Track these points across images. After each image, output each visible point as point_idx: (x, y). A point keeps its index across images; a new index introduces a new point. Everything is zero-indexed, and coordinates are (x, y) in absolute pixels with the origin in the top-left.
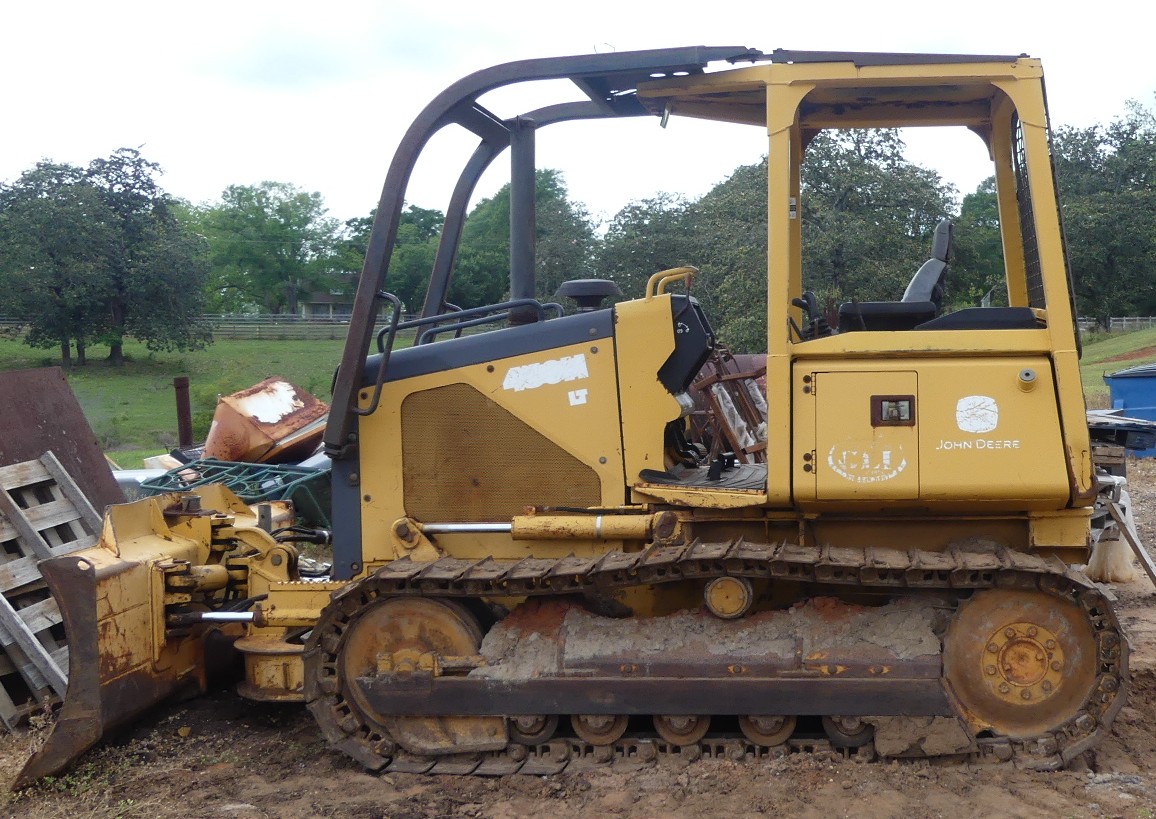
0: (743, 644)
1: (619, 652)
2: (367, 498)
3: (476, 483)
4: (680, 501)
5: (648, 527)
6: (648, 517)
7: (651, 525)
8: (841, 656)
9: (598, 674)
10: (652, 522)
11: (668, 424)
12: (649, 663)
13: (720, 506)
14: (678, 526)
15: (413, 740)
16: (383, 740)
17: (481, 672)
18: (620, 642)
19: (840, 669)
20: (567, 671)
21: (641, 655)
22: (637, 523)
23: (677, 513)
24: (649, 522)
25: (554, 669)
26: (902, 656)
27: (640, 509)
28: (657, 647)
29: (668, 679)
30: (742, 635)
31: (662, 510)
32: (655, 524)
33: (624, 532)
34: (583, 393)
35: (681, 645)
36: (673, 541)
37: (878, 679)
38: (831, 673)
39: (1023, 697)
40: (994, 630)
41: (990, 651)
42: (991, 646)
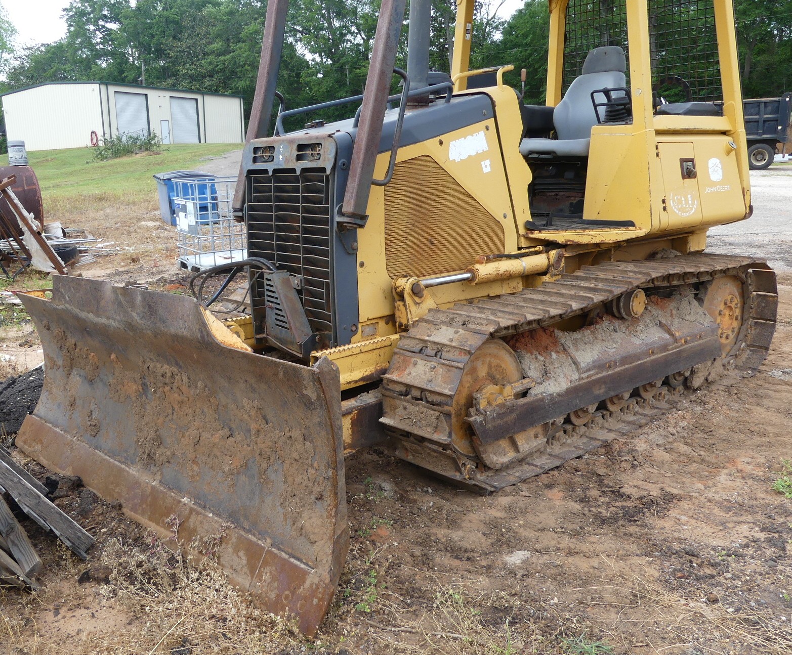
0: (646, 334)
2: (362, 265)
3: (432, 243)
4: (570, 241)
5: (547, 263)
6: (545, 256)
7: (549, 261)
8: (685, 331)
9: (597, 373)
10: (549, 259)
11: (529, 185)
12: (618, 358)
15: (495, 458)
16: (469, 466)
17: (537, 391)
18: (595, 348)
19: (688, 339)
20: (584, 375)
22: (539, 261)
23: (564, 250)
24: (546, 260)
25: (576, 376)
26: (705, 325)
30: (641, 328)
31: (555, 249)
32: (552, 260)
34: (488, 162)
37: (701, 342)
38: (686, 342)
39: (727, 338)
40: (721, 301)
41: (720, 314)
42: (720, 311)
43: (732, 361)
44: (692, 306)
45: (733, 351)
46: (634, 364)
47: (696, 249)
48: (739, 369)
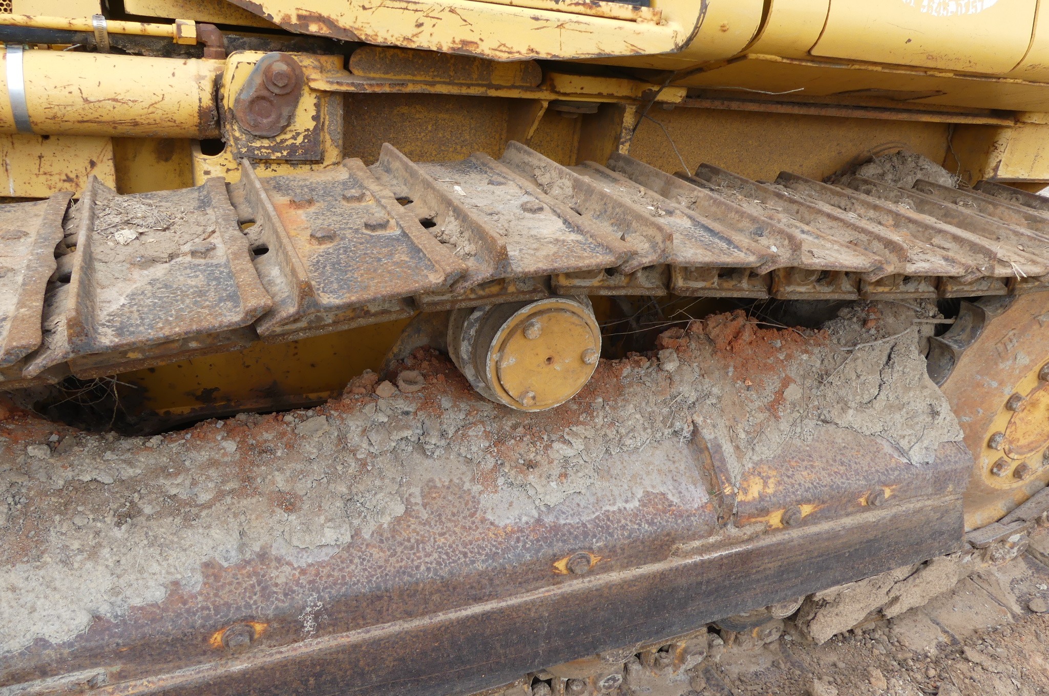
0: (577, 483)
1: (195, 582)
5: (207, 101)
6: (205, 67)
7: (217, 96)
8: (804, 477)
10: (217, 84)
13: (486, 49)
14: (307, 105)
18: (190, 536)
19: (806, 510)
21: (280, 576)
23: (306, 62)
24: (208, 87)
26: (917, 456)
27: (169, 39)
28: (330, 536)
29: (377, 632)
30: (568, 452)
31: (256, 48)
32: (230, 93)
33: (120, 113)
35: (400, 510)
36: (293, 149)
37: (870, 517)
38: (787, 523)
39: (1018, 474)
40: (1027, 368)
41: (1009, 406)
42: (1016, 398)
43: (1015, 538)
44: (893, 377)
45: (1031, 504)
46: (441, 617)
47: (1022, 174)
48: (1031, 565)
